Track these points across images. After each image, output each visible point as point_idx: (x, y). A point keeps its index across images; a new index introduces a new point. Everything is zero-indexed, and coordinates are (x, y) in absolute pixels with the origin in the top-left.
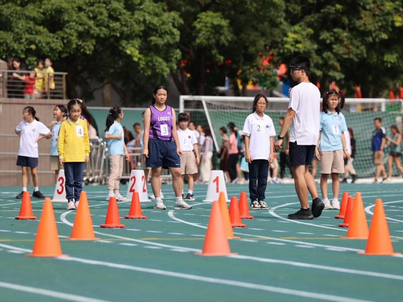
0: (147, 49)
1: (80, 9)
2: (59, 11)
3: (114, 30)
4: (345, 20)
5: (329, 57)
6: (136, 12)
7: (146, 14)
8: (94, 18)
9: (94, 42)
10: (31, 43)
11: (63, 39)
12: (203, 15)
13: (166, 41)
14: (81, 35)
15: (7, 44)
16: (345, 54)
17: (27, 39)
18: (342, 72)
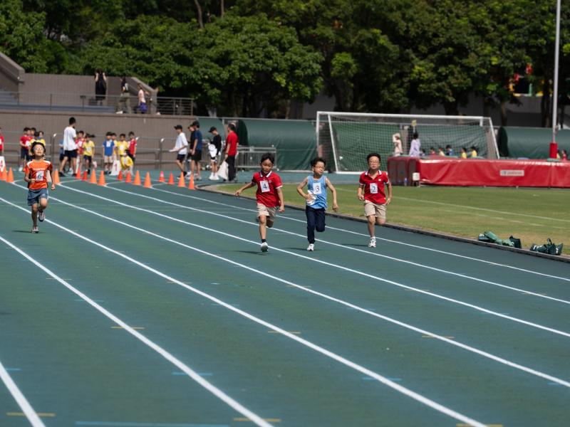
0: (291, 77)
1: (245, 51)
2: (228, 53)
3: (268, 66)
4: (456, 58)
5: (444, 86)
6: (287, 53)
7: (293, 55)
8: (253, 57)
9: (252, 73)
10: (205, 74)
11: (229, 71)
12: (337, 56)
13: (306, 73)
14: (242, 69)
15: (187, 75)
16: (456, 84)
17: (202, 71)
18: (453, 96)
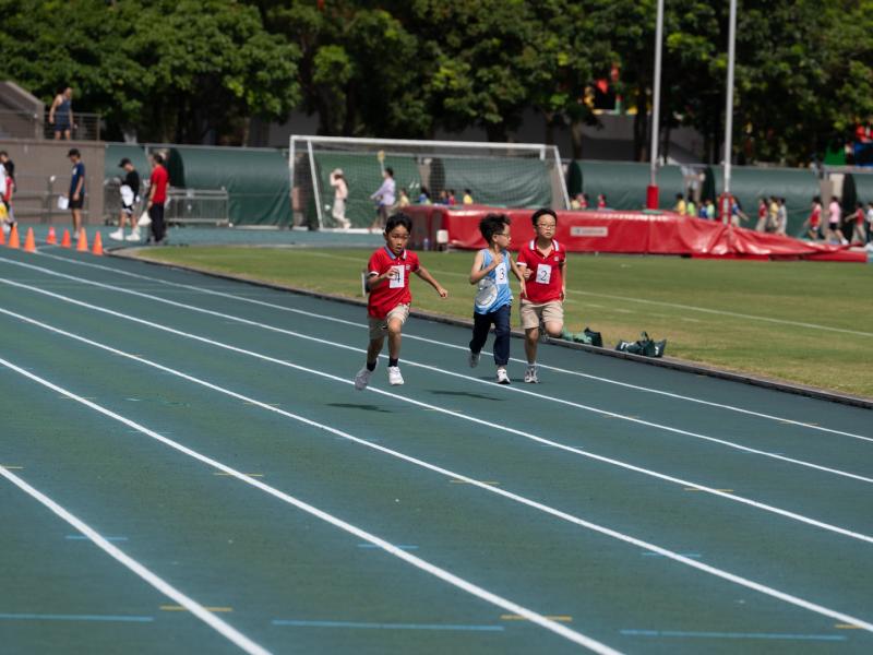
0: (252, 83)
1: (180, 42)
3: (215, 66)
4: (504, 56)
5: (485, 99)
6: (245, 45)
7: (254, 48)
8: (193, 52)
12: (322, 50)
13: (275, 76)
14: (176, 71)
15: (90, 80)
17: (114, 73)
18: (499, 114)
